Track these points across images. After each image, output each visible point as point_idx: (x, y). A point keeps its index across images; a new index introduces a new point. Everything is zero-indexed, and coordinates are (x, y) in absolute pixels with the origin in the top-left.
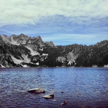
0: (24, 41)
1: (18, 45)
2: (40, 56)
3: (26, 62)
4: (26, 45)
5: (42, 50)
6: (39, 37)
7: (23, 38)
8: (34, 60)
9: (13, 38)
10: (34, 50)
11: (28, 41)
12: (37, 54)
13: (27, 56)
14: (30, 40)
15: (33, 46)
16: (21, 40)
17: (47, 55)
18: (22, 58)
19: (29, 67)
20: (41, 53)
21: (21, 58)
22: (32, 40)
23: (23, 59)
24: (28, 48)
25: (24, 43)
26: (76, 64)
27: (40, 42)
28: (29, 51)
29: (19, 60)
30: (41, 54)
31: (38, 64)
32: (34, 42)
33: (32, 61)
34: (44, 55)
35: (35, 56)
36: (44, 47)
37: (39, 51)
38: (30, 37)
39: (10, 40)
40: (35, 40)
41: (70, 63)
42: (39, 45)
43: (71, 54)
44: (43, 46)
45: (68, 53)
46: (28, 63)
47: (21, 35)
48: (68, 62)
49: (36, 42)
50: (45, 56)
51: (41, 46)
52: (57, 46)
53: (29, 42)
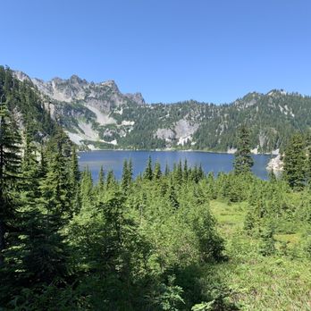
0: (80, 93)
1: (69, 100)
2: (118, 126)
3: (89, 139)
4: (84, 101)
5: (121, 112)
6: (113, 83)
7: (76, 85)
8: (105, 134)
9: (56, 84)
10: (103, 112)
11: (88, 92)
12: (111, 121)
13: (90, 124)
14: (93, 89)
15: (100, 103)
16: (74, 89)
17: (133, 123)
18: (80, 129)
19: (98, 149)
20: (119, 119)
21: (77, 130)
22: (96, 90)
23: (83, 132)
24: (90, 108)
25: (81, 96)
26: (193, 144)
27: (116, 96)
28: (94, 115)
29: (75, 135)
30: (119, 123)
31: (114, 142)
32: (102, 94)
33: (101, 136)
34: (125, 123)
35: (108, 126)
36: (124, 106)
37: (114, 116)
38: (93, 84)
39: (51, 90)
40: (105, 90)
41: (181, 141)
42: (113, 102)
43: (184, 123)
44: (122, 103)
45: (178, 120)
46: (95, 140)
47: (72, 77)
48: (177, 140)
49: (106, 94)
50: (128, 127)
51: (118, 103)
52: (153, 105)
53: (91, 95)
